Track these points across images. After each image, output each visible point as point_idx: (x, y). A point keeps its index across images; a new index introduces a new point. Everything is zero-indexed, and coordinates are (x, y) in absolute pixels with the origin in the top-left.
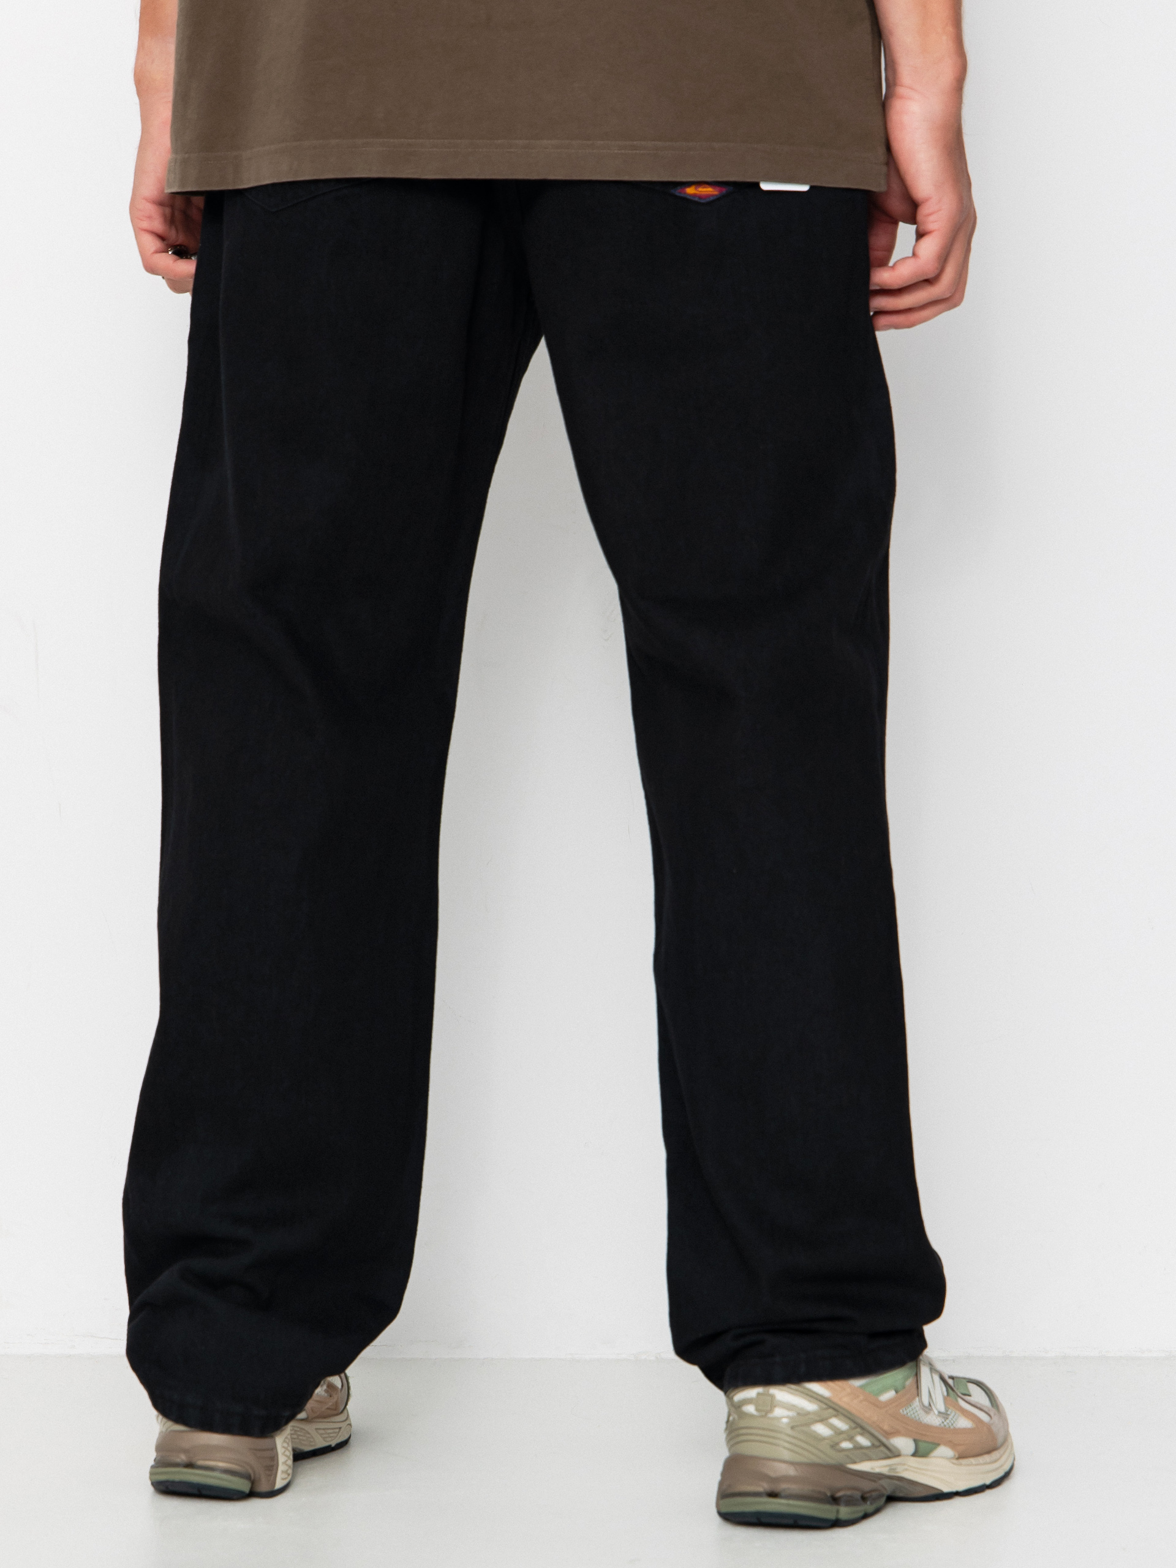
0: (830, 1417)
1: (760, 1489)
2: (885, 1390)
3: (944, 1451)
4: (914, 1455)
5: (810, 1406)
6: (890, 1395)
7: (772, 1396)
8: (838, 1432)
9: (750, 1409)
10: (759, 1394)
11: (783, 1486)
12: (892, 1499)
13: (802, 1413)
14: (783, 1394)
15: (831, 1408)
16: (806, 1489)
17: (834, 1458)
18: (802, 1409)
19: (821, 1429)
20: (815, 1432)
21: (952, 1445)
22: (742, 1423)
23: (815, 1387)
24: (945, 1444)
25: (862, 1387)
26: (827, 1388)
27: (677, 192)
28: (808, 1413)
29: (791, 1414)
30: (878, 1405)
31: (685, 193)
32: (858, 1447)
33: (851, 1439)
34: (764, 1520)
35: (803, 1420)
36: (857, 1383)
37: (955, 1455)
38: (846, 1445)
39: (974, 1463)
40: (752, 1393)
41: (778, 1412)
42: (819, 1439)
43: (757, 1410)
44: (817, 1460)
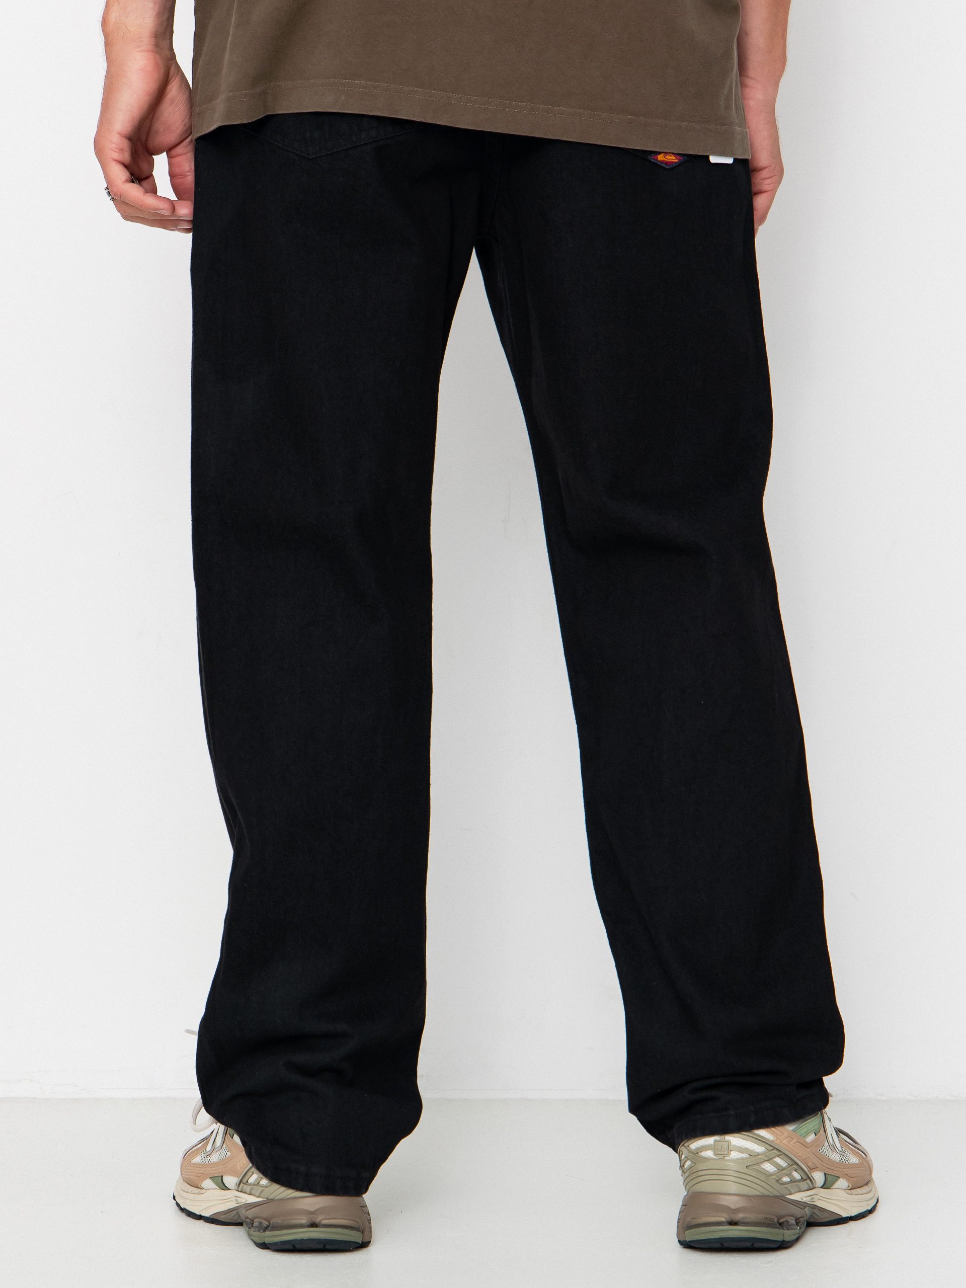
0: (775, 1157)
1: (723, 1219)
2: (807, 1134)
3: (842, 1183)
4: (822, 1187)
5: (759, 1149)
6: (811, 1137)
7: (729, 1142)
8: (781, 1169)
9: (709, 1154)
10: (715, 1141)
11: (740, 1216)
12: (811, 1224)
13: (752, 1155)
14: (735, 1140)
15: (774, 1149)
16: (760, 1217)
17: (776, 1190)
18: (753, 1151)
19: (768, 1167)
20: (764, 1169)
21: (848, 1177)
22: (701, 1166)
23: (762, 1133)
24: (843, 1177)
25: (794, 1130)
26: (771, 1133)
27: (651, 158)
28: (758, 1154)
29: (744, 1155)
30: (805, 1145)
31: (657, 159)
32: (793, 1181)
33: (789, 1175)
34: (726, 1245)
35: (754, 1160)
36: (790, 1128)
37: (849, 1186)
38: (786, 1179)
39: (860, 1193)
40: (710, 1140)
41: (734, 1155)
42: (769, 1175)
43: (715, 1154)
44: (766, 1193)
